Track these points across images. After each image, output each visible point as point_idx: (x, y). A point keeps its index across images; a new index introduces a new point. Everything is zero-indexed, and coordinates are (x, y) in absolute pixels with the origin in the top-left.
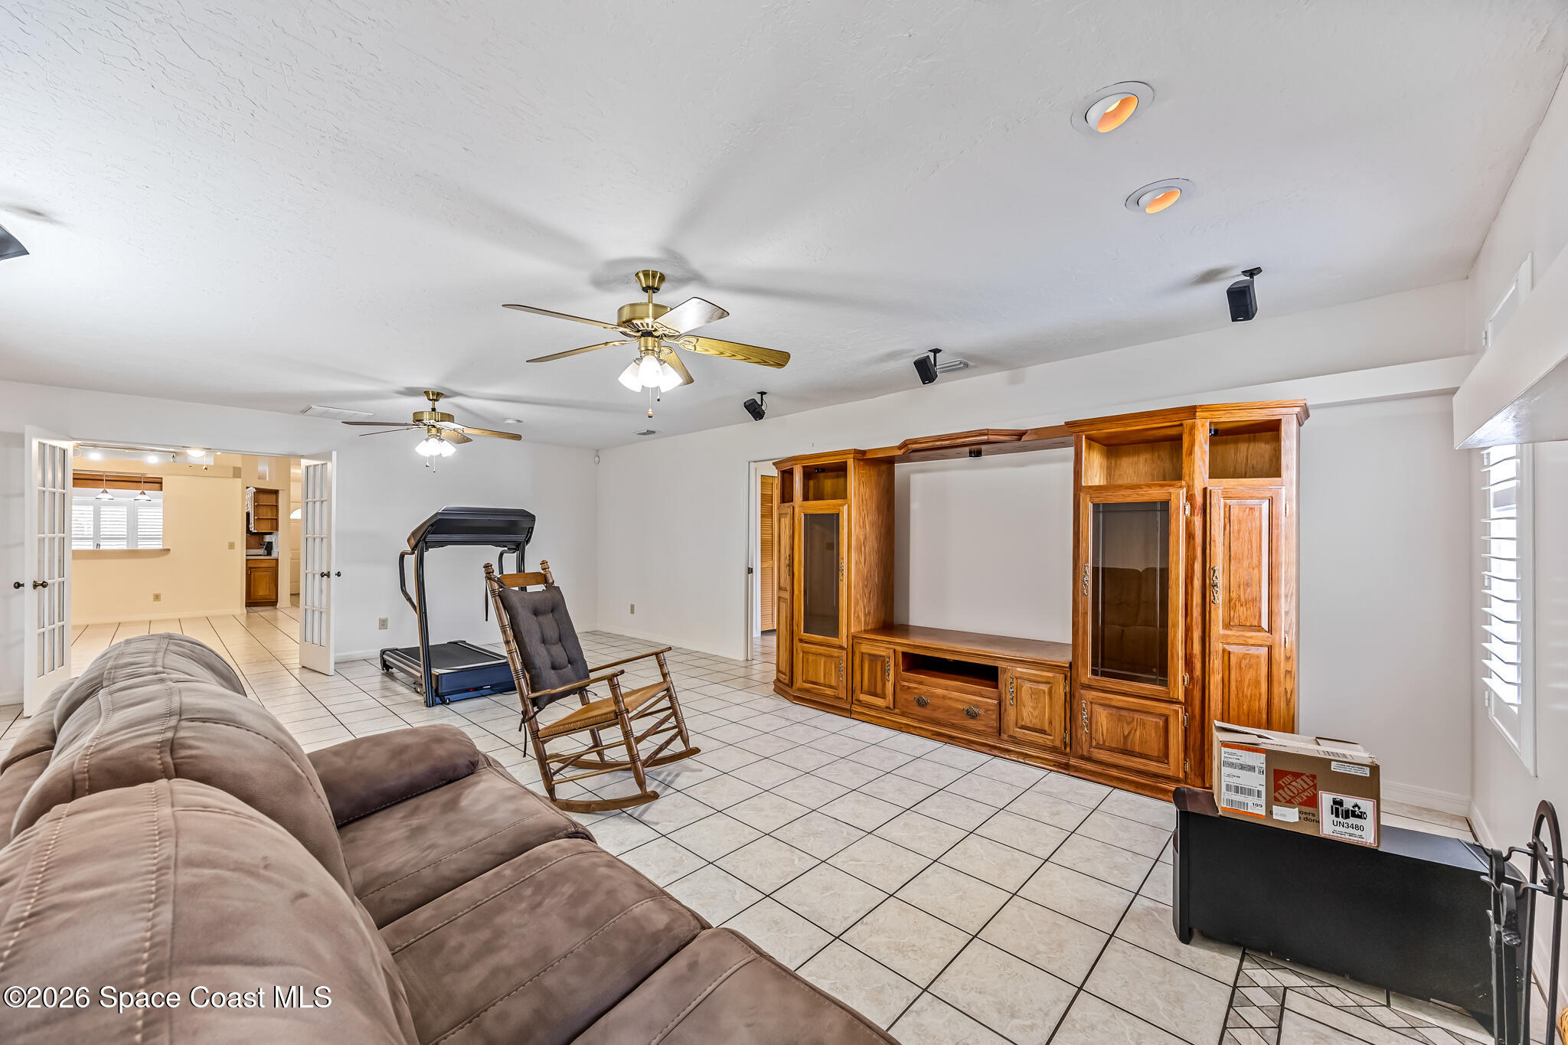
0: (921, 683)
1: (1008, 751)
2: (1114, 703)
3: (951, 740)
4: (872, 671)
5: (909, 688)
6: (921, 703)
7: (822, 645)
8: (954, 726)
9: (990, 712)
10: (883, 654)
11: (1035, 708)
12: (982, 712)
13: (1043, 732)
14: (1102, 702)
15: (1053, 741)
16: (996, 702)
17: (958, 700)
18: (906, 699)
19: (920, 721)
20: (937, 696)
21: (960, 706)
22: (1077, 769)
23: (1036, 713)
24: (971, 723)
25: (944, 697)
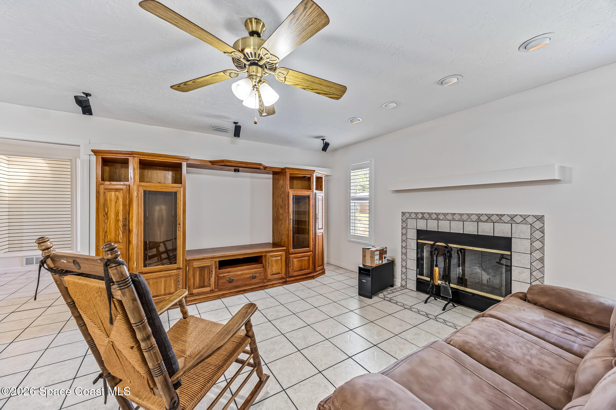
0: (229, 272)
1: (267, 285)
2: (298, 257)
3: (245, 291)
4: (201, 275)
5: (224, 276)
6: (231, 281)
7: (161, 271)
8: (246, 285)
9: (261, 274)
10: (209, 264)
11: (276, 266)
12: (257, 275)
13: (279, 273)
14: (295, 257)
15: (282, 275)
16: (263, 269)
17: (248, 274)
18: (222, 282)
19: (229, 289)
20: (238, 275)
21: (249, 276)
22: (289, 281)
23: (277, 268)
24: (254, 281)
25: (242, 275)
